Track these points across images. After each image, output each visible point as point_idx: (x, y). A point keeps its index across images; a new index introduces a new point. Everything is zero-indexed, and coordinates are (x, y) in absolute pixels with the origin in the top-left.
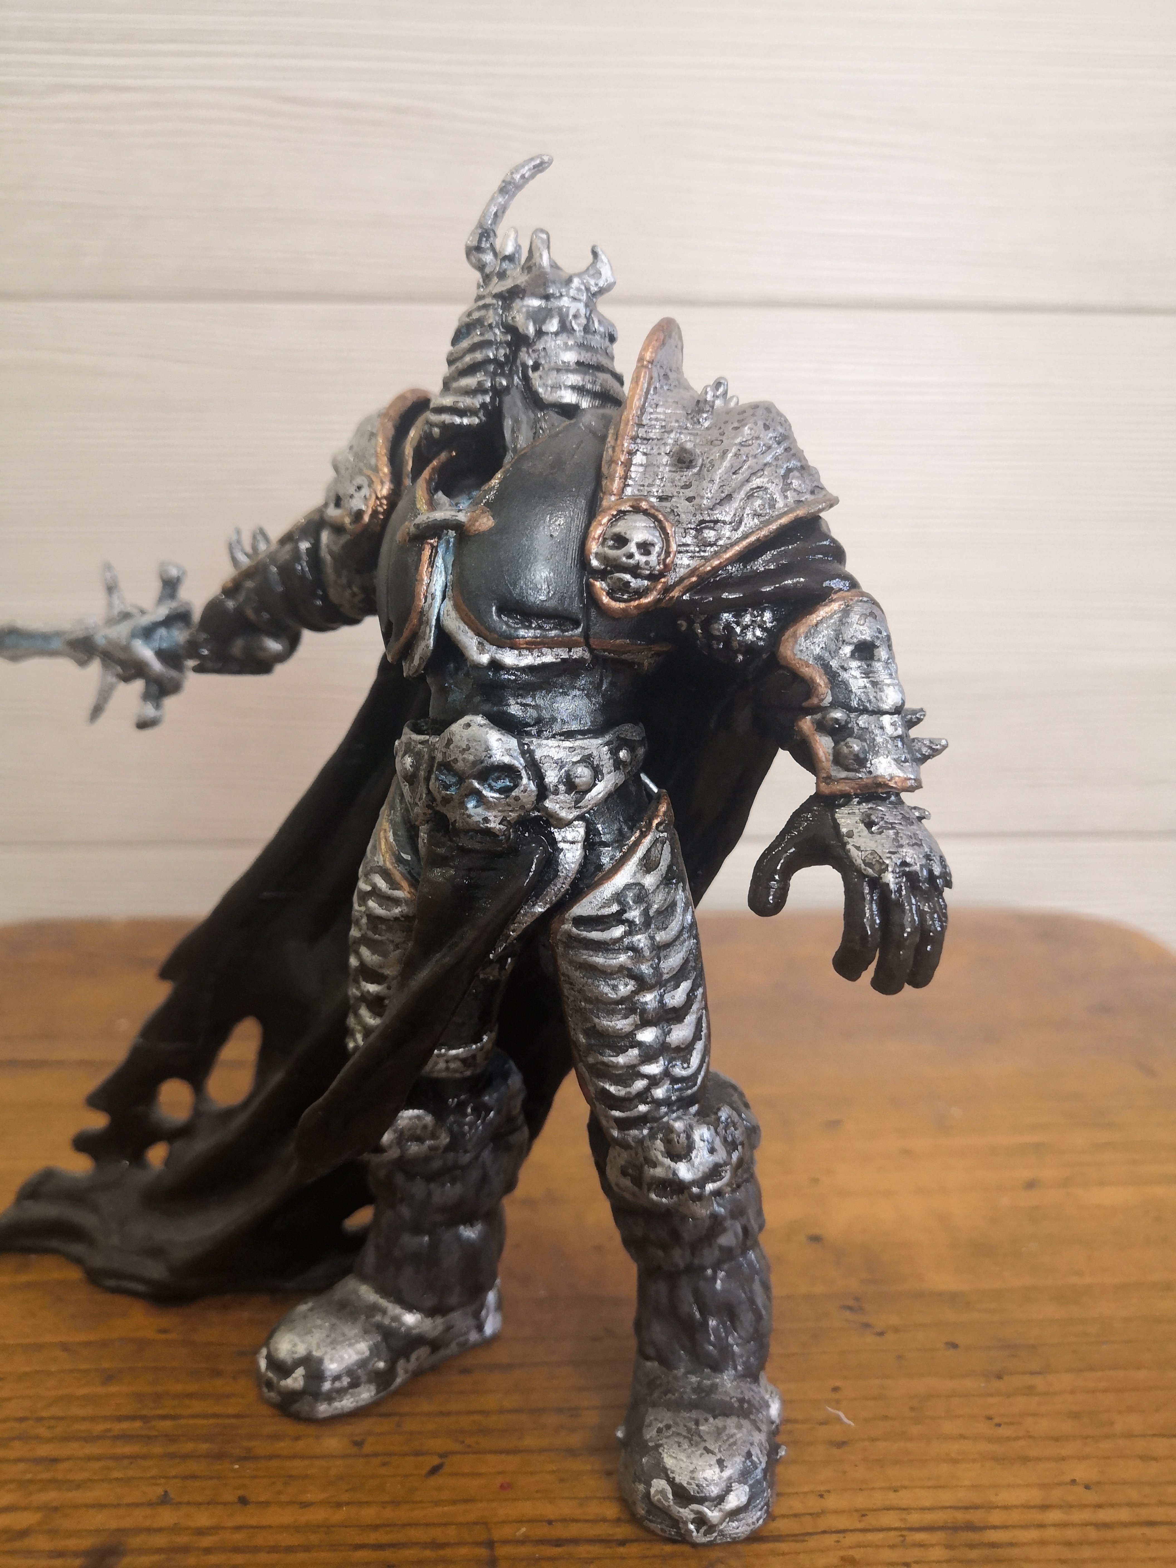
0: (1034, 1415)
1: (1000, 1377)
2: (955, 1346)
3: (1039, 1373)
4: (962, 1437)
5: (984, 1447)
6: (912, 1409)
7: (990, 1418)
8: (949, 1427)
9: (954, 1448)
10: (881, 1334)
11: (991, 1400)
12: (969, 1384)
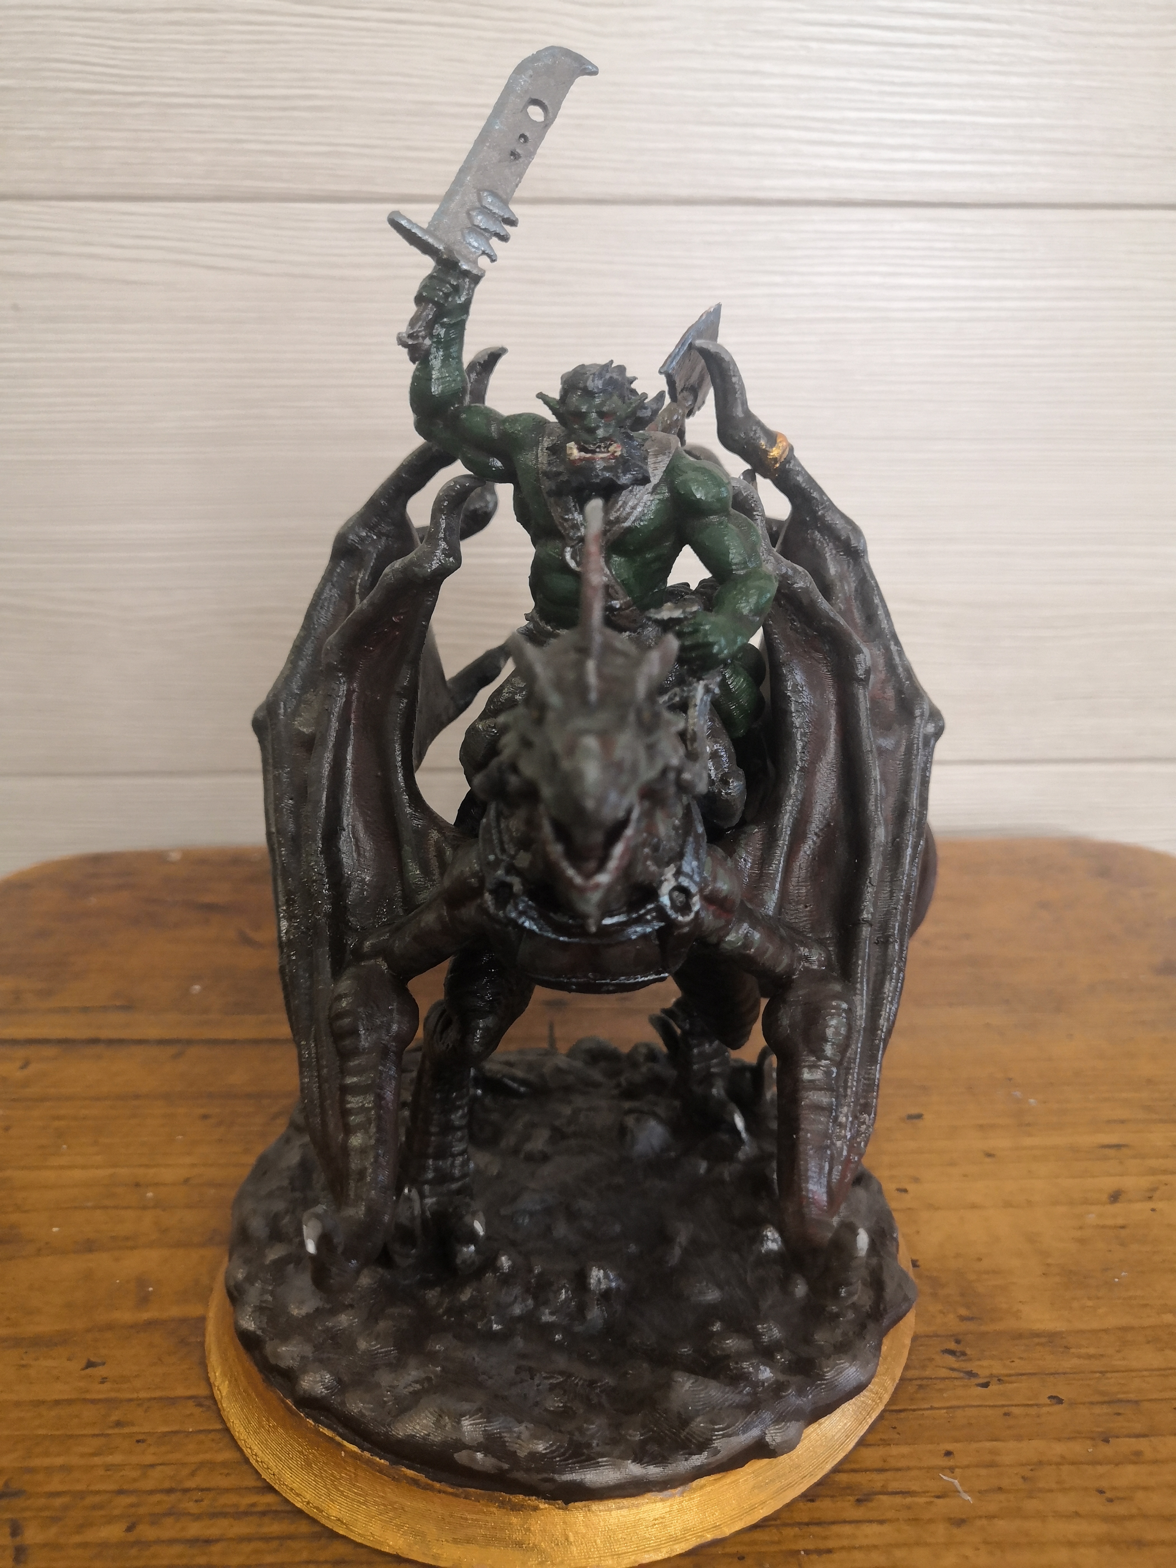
0: (1145, 1488)
1: (1106, 1441)
2: (1060, 1401)
3: (1145, 1436)
4: (1077, 1514)
5: (1099, 1528)
6: (1024, 1478)
7: (1101, 1492)
8: (1064, 1503)
9: (1071, 1529)
10: (986, 1385)
11: (1101, 1469)
12: (1077, 1449)
